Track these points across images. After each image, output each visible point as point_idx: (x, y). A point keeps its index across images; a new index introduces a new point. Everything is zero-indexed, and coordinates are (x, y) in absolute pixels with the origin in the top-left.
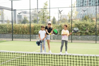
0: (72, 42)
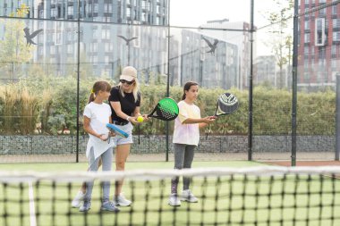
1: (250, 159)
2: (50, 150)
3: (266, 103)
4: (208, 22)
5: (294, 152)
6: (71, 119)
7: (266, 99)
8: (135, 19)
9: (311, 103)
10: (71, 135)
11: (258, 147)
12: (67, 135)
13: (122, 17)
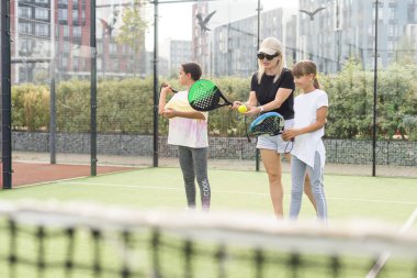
0: (374, 175)
5: (94, 153)
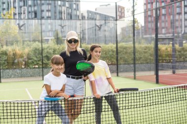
1: (118, 75)
2: (30, 75)
3: (125, 50)
4: (101, 6)
6: (38, 61)
7: (125, 48)
8: (63, 6)
9: (145, 49)
10: (39, 68)
11: (122, 70)
12: (37, 68)
13: (56, 5)
